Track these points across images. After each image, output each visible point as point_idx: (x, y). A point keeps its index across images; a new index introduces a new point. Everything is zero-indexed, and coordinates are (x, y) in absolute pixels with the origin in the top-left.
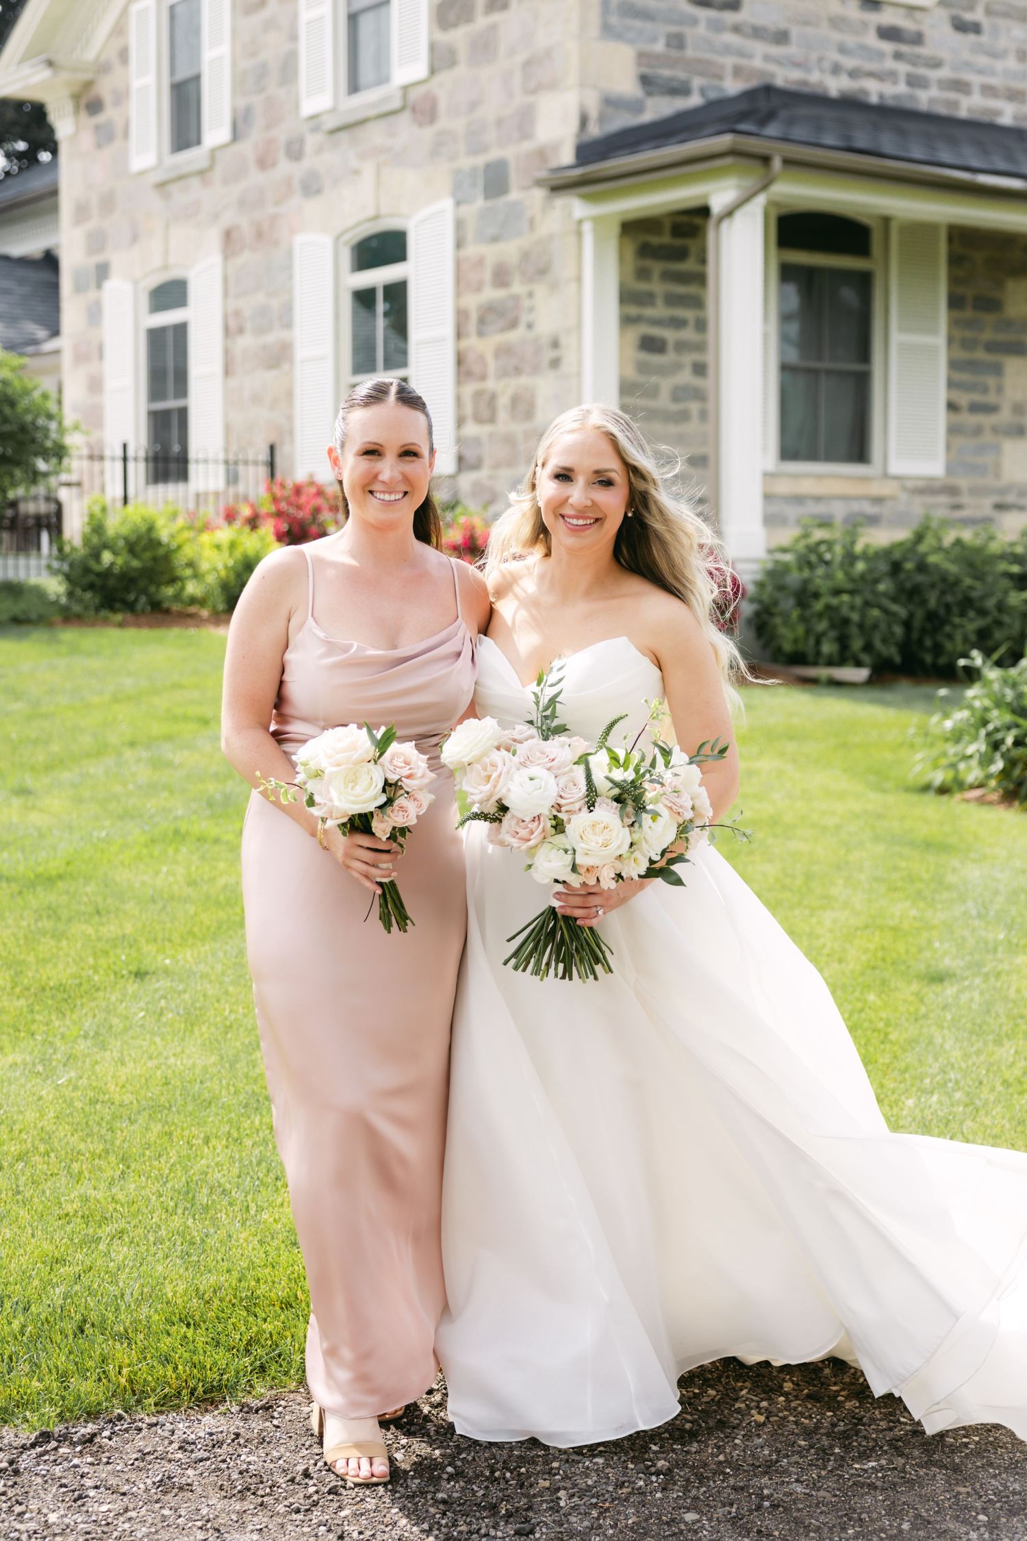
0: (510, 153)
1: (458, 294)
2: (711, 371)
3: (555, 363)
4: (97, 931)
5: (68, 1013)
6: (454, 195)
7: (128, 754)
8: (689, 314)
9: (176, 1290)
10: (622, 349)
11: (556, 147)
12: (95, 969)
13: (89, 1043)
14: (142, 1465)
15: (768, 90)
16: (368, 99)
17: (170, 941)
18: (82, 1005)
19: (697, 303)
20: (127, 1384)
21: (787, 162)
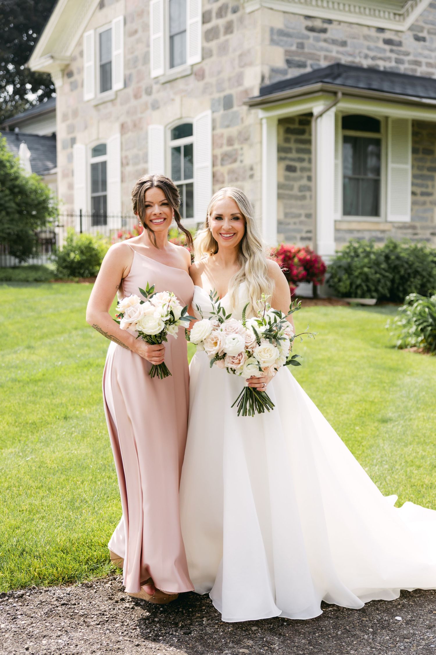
0: (234, 91)
1: (213, 149)
2: (313, 179)
3: (252, 176)
4: (51, 401)
5: (35, 433)
6: (211, 109)
7: (74, 332)
8: (306, 156)
9: (61, 540)
10: (278, 170)
11: (252, 89)
12: (48, 416)
13: (42, 444)
14: (40, 606)
15: (338, 65)
16: (178, 70)
17: (80, 405)
18: (41, 430)
19: (309, 151)
20: (37, 575)
21: (344, 94)
